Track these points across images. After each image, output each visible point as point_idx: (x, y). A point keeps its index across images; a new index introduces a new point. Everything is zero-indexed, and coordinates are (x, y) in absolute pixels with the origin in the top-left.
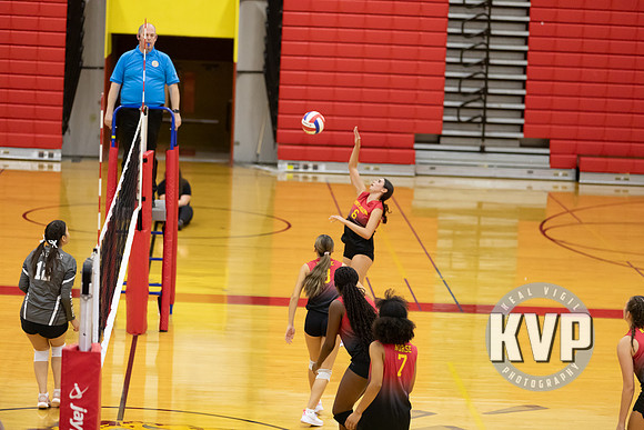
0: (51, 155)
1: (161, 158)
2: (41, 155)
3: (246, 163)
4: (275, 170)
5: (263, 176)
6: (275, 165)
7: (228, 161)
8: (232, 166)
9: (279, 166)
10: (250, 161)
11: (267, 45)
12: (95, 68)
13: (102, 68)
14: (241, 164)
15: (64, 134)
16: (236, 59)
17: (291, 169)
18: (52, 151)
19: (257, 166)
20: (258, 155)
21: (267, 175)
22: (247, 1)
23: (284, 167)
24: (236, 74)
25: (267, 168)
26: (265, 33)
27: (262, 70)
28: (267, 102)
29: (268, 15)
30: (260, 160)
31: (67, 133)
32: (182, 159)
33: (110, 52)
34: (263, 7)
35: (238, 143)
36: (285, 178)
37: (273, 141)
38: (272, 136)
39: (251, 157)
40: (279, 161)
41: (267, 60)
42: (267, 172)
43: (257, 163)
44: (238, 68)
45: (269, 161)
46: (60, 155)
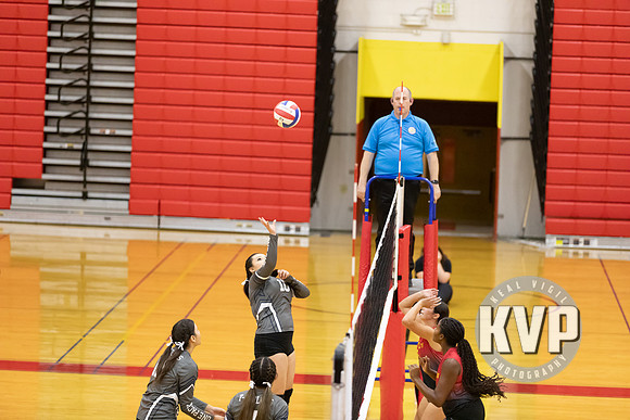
0: (298, 229)
3: (512, 238)
4: (543, 246)
5: (529, 251)
6: (543, 240)
7: (491, 235)
8: (495, 241)
9: (547, 241)
10: (515, 235)
11: (533, 110)
12: (345, 134)
13: (353, 135)
14: (505, 238)
15: (312, 206)
16: (500, 125)
17: (560, 244)
18: (298, 225)
19: (523, 241)
20: (524, 229)
21: (535, 251)
22: (512, 62)
23: (553, 242)
24: (499, 141)
25: (534, 243)
26: (531, 96)
27: (528, 136)
28: (534, 171)
29: (535, 76)
30: (526, 235)
31: (315, 205)
32: (441, 234)
33: (362, 117)
34: (529, 67)
35: (502, 216)
36: (553, 254)
37: (540, 214)
38: (539, 208)
39: (516, 231)
40: (548, 236)
41: (533, 126)
42: (534, 247)
43: (523, 238)
44: (503, 134)
45: (535, 236)
46: (308, 229)
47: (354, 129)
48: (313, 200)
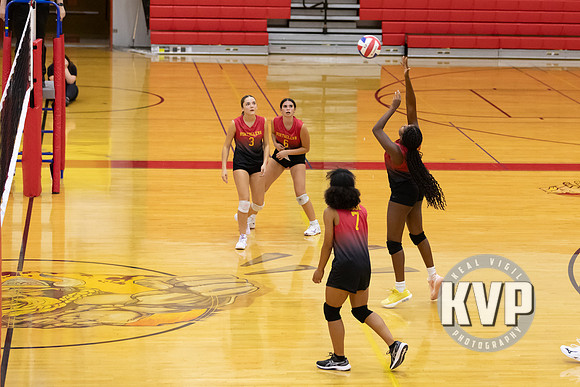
1: (49, 45)
3: (124, 47)
4: (150, 53)
5: (139, 58)
6: (149, 48)
7: (108, 46)
8: (111, 50)
9: (152, 49)
10: (127, 45)
14: (119, 48)
17: (162, 51)
19: (133, 50)
20: (133, 41)
21: (143, 57)
23: (157, 50)
25: (142, 51)
30: (135, 45)
32: (67, 45)
35: (116, 31)
36: (157, 60)
37: (146, 28)
38: (145, 24)
39: (128, 42)
40: (153, 45)
42: (143, 54)
43: (133, 47)
45: (143, 45)
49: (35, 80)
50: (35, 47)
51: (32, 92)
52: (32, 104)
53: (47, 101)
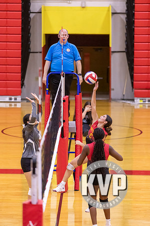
0: (16, 99)
2: (11, 99)
3: (118, 99)
4: (134, 103)
5: (127, 106)
6: (133, 100)
7: (108, 99)
8: (110, 102)
9: (135, 100)
10: (120, 98)
11: (126, 37)
12: (37, 52)
13: (40, 52)
14: (115, 100)
15: (22, 87)
16: (111, 46)
17: (142, 102)
18: (16, 97)
19: (124, 101)
20: (124, 95)
21: (129, 106)
22: (116, 15)
23: (138, 101)
24: (111, 53)
25: (129, 102)
26: (125, 31)
27: (124, 50)
28: (128, 67)
29: (127, 21)
30: (125, 98)
31: (23, 87)
32: (83, 99)
33: (45, 44)
34: (124, 17)
35: (113, 89)
36: (138, 107)
37: (131, 88)
38: (131, 85)
39: (120, 97)
40: (135, 98)
41: (127, 45)
42: (129, 104)
43: (123, 100)
44: (112, 50)
45: (130, 98)
46: (20, 99)
47: (41, 50)
48: (22, 85)
49: (64, 121)
50: (64, 101)
51: (62, 128)
52: (62, 136)
53: (72, 133)
